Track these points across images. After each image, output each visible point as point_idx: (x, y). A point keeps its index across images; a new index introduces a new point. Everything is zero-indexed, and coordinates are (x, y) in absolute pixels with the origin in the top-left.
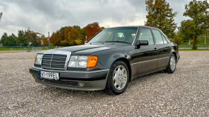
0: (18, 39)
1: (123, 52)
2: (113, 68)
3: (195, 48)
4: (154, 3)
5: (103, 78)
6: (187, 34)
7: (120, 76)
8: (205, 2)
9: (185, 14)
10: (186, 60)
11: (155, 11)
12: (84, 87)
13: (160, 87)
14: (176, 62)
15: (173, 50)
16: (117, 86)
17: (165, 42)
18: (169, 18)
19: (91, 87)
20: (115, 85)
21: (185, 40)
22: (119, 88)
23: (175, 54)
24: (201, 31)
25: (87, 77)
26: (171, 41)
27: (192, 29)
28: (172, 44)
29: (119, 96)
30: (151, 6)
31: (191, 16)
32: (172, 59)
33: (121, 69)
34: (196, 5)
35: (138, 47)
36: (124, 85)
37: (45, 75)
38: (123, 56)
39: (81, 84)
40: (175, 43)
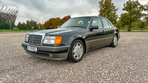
0: (27, 25)
1: (81, 33)
2: (73, 44)
3: (129, 31)
4: (104, 3)
5: (66, 51)
6: (124, 22)
7: (78, 50)
8: (137, 2)
9: (123, 9)
10: (124, 38)
11: (105, 7)
12: (53, 57)
13: (106, 57)
14: (118, 40)
15: (116, 32)
16: (76, 57)
17: (111, 27)
18: (113, 12)
19: (57, 57)
20: (74, 56)
21: (123, 26)
22: (77, 58)
23: (117, 34)
24: (133, 20)
25: (54, 51)
26: (114, 26)
27: (128, 18)
28: (115, 28)
29: (77, 64)
30: (102, 5)
31: (127, 11)
32: (115, 38)
33: (79, 45)
34: (131, 3)
35: (91, 30)
36: (81, 56)
37: (29, 48)
38: (80, 36)
39: (51, 55)
40: (117, 27)
